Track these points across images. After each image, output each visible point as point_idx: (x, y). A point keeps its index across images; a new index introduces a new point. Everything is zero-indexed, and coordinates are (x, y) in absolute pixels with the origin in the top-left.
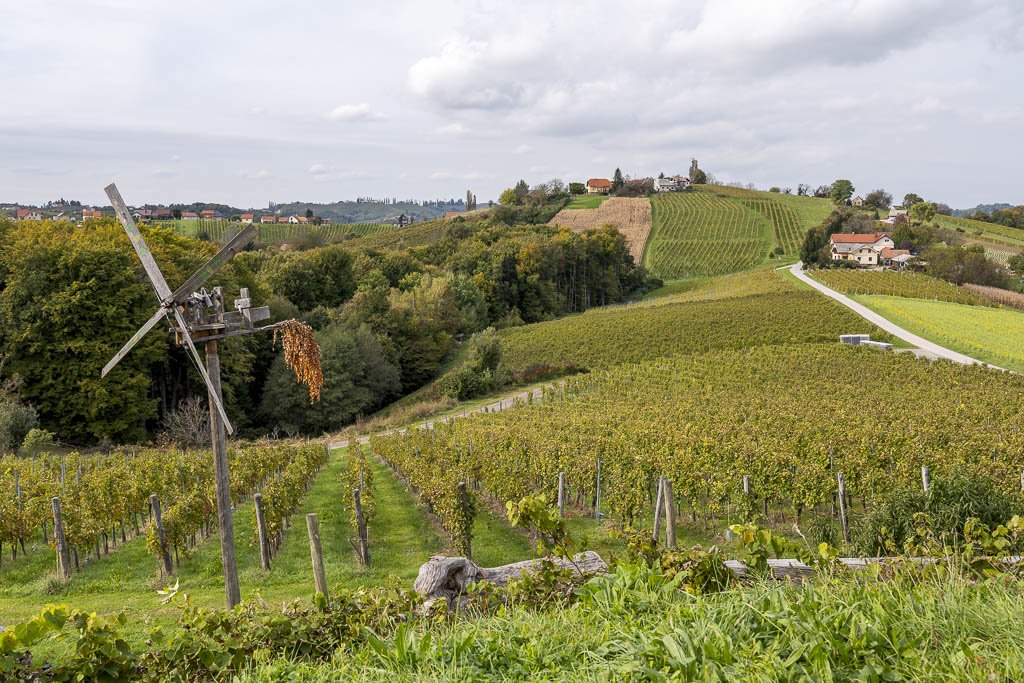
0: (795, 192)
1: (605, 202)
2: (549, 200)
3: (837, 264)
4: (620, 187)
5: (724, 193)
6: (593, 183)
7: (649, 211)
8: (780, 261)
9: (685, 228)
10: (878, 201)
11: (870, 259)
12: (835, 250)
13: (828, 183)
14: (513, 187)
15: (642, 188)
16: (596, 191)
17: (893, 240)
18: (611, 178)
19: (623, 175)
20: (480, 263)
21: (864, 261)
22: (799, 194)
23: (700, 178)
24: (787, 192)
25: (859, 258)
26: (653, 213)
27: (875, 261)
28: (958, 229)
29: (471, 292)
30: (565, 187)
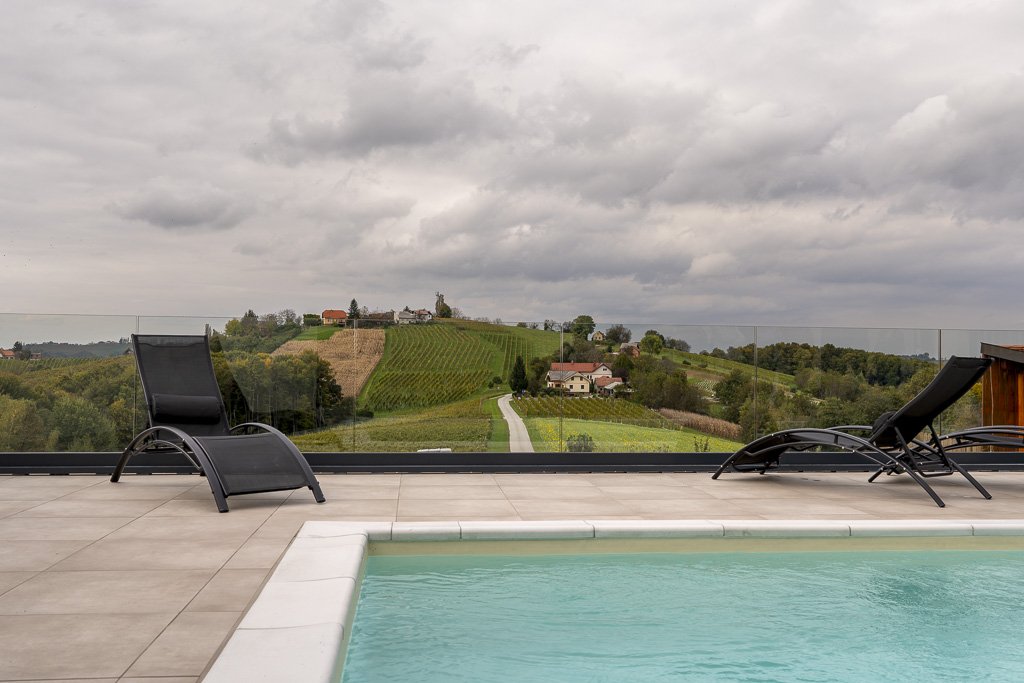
0: (542, 328)
1: (337, 334)
2: (277, 331)
3: (549, 392)
4: (356, 318)
5: (466, 327)
6: (328, 314)
7: (382, 342)
8: (498, 391)
9: (415, 360)
10: (617, 335)
11: (583, 387)
12: (549, 378)
13: (571, 319)
14: (240, 316)
15: (382, 321)
16: (331, 322)
17: (612, 371)
18: (347, 309)
19: (360, 307)
20: (123, 387)
21: (577, 389)
22: (546, 329)
23: (445, 312)
24: (534, 327)
25: (571, 387)
26: (385, 345)
27: (587, 389)
28: (685, 362)
29: (90, 419)
30: (297, 317)
